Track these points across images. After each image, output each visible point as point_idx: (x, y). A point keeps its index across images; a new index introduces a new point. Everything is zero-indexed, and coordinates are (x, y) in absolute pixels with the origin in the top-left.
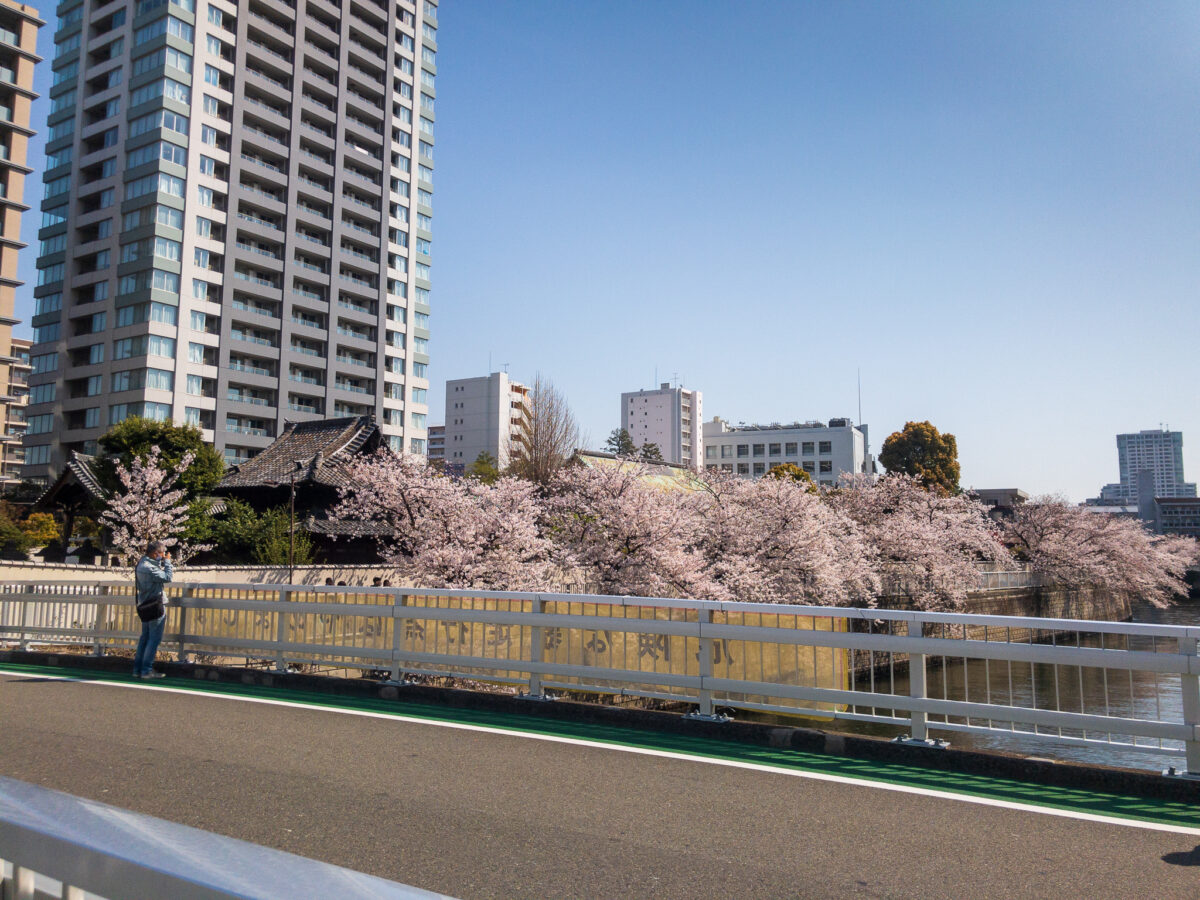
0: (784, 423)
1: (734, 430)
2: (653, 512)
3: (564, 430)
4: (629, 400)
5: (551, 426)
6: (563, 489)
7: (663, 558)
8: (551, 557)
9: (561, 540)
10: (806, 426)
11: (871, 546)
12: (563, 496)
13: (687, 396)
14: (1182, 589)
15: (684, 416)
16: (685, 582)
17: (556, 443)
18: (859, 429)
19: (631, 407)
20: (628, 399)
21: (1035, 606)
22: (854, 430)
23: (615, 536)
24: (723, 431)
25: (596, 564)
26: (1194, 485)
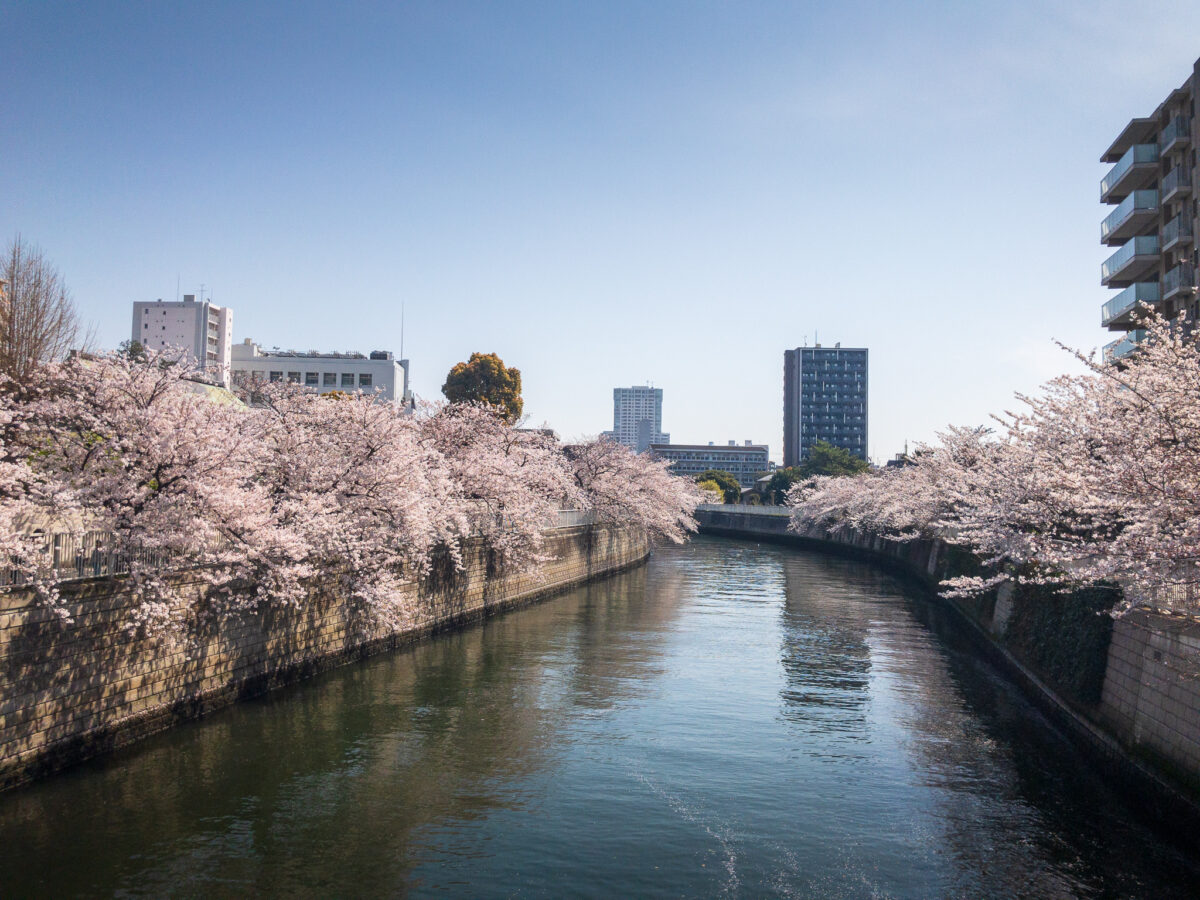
0: (322, 351)
1: (267, 355)
2: (199, 431)
3: (57, 318)
4: (144, 310)
5: (37, 313)
6: (53, 393)
7: (214, 496)
8: (28, 493)
9: (46, 468)
10: (347, 357)
11: (455, 482)
12: (53, 401)
13: (214, 312)
14: (692, 525)
15: (211, 334)
16: (242, 529)
17: (43, 336)
18: (400, 363)
19: (145, 319)
20: (141, 309)
21: (587, 544)
22: (396, 364)
23: (138, 463)
24: (255, 355)
25: (106, 503)
26: (668, 435)
